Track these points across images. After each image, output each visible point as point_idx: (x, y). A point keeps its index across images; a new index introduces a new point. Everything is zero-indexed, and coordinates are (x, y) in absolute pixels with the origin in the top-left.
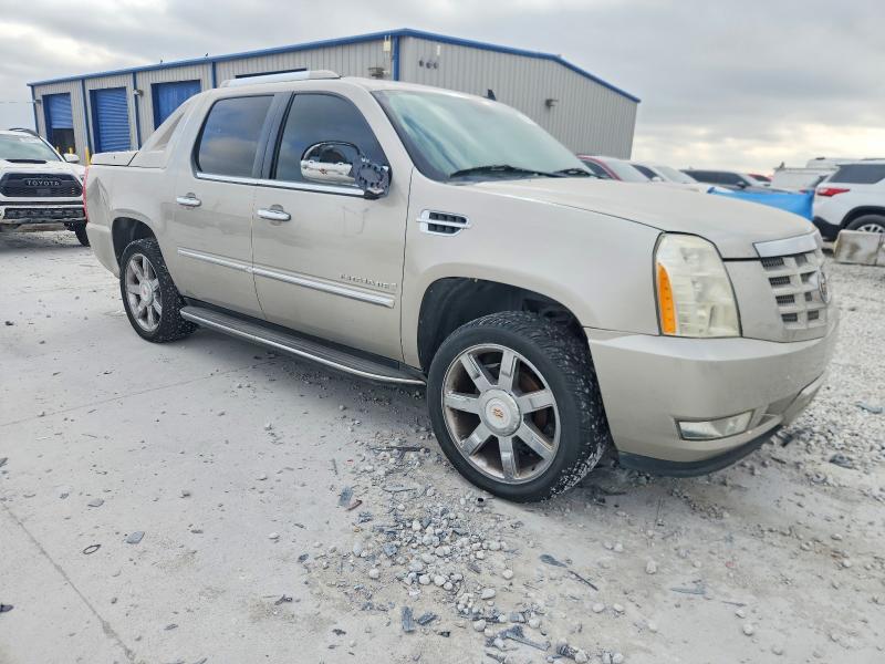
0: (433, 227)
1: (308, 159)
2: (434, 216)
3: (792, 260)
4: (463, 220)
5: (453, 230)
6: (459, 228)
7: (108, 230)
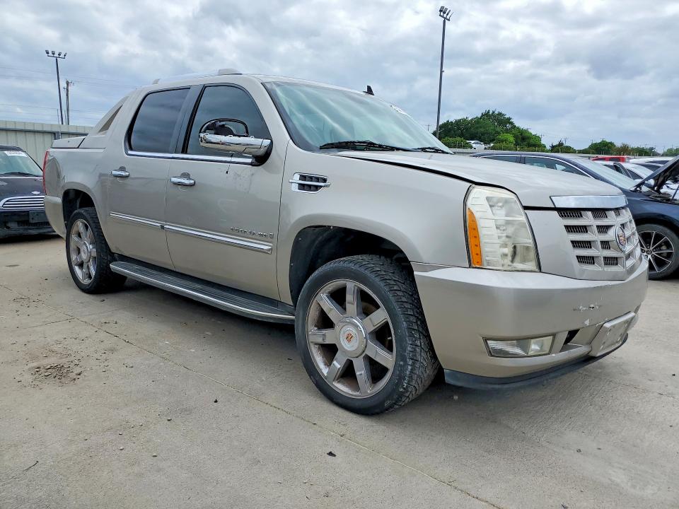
0: (302, 187)
1: (205, 132)
2: (303, 177)
3: (589, 213)
4: (325, 180)
5: (317, 188)
6: (321, 187)
7: (59, 200)
